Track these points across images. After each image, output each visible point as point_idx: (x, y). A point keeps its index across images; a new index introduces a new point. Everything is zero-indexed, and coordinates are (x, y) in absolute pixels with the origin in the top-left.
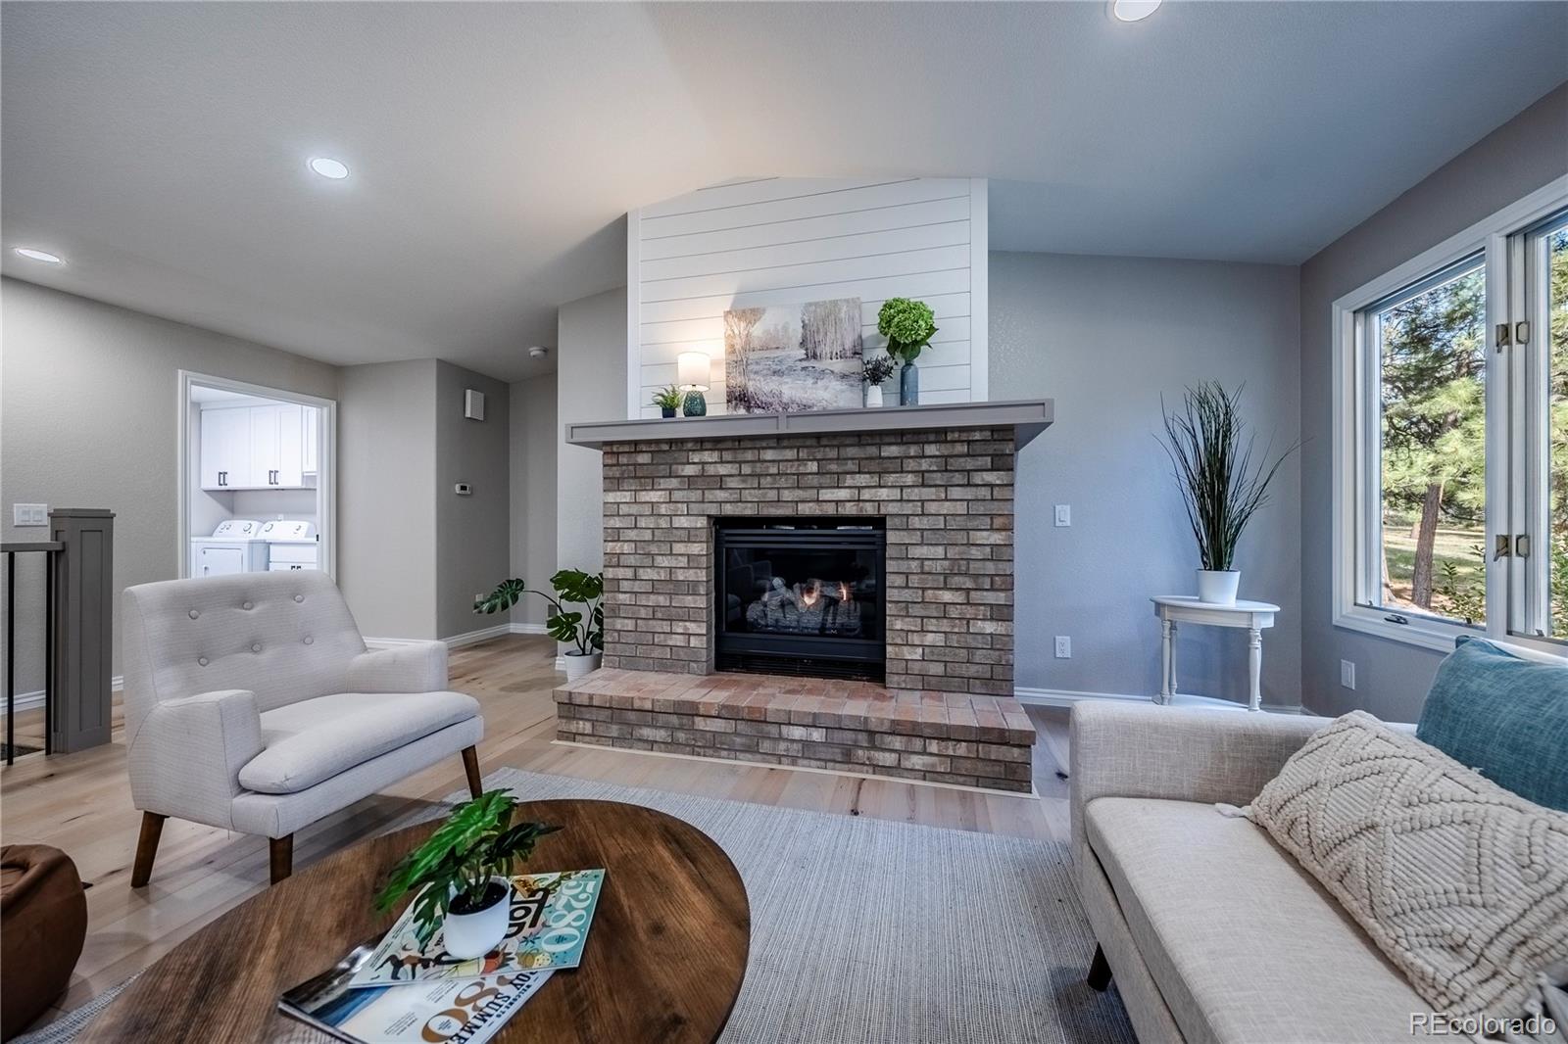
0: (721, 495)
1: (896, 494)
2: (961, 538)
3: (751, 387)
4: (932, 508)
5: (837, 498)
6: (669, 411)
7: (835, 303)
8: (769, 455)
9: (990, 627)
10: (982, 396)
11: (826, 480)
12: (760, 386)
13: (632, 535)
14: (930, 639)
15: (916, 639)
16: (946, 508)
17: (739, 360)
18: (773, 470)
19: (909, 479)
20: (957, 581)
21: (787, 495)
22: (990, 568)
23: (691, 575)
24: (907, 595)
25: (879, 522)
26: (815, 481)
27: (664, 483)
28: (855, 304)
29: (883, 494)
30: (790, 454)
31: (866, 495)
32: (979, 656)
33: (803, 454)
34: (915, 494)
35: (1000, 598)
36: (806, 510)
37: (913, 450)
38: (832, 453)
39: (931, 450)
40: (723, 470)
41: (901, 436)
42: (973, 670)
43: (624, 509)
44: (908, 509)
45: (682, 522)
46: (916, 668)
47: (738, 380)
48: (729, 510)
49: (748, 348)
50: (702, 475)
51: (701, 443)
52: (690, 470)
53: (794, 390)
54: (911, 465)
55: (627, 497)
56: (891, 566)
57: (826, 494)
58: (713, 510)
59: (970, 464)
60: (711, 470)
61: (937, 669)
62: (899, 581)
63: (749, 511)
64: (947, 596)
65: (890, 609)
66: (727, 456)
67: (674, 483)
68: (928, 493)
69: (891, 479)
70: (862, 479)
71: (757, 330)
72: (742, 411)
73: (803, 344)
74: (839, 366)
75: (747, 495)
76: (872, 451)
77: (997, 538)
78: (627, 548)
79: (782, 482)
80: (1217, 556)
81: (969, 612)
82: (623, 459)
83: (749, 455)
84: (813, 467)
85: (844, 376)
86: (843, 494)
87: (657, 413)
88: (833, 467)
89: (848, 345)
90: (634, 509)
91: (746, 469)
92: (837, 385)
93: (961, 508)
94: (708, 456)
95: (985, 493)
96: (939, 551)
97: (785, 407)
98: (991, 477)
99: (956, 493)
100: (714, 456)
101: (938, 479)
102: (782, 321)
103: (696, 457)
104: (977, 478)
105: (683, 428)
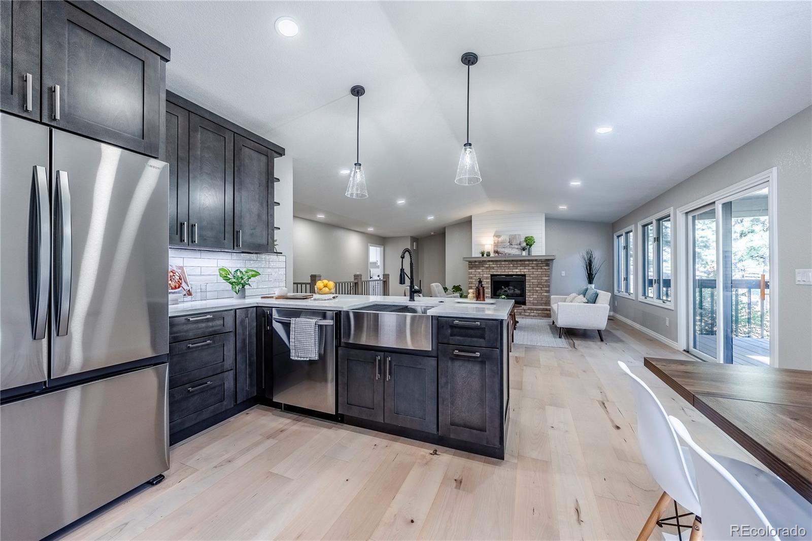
0: (493, 270)
1: (528, 270)
2: (540, 278)
3: (499, 250)
4: (535, 273)
5: (516, 271)
6: (483, 255)
7: (515, 235)
8: (503, 263)
9: (545, 294)
10: (544, 254)
11: (514, 268)
12: (500, 250)
13: (475, 278)
14: (534, 296)
15: (532, 296)
16: (537, 273)
17: (496, 245)
18: (504, 266)
19: (530, 268)
20: (539, 286)
21: (506, 270)
22: (545, 284)
23: (487, 285)
24: (530, 289)
25: (524, 275)
26: (512, 268)
27: (481, 268)
28: (519, 235)
29: (525, 270)
30: (507, 263)
31: (522, 270)
32: (543, 299)
33: (510, 263)
34: (531, 270)
35: (547, 289)
36: (510, 273)
37: (531, 263)
38: (516, 263)
39: (534, 262)
40: (493, 266)
41: (529, 260)
42: (542, 302)
43: (473, 273)
44: (530, 273)
45: (486, 275)
46: (532, 302)
47: (496, 249)
48: (495, 273)
49: (498, 243)
50: (489, 267)
51: (489, 261)
52: (487, 266)
53: (507, 251)
54: (530, 265)
55: (474, 271)
56: (527, 283)
57: (514, 270)
58: (492, 273)
59: (542, 265)
60: (491, 266)
61: (536, 302)
62: (529, 286)
63: (499, 273)
64: (537, 289)
65: (527, 291)
66: (494, 263)
67: (484, 268)
68: (533, 270)
69: (527, 268)
70: (521, 268)
71: (500, 239)
72: (497, 255)
73: (509, 242)
74: (516, 246)
75: (498, 270)
76: (523, 263)
77: (547, 278)
78: (473, 280)
79: (505, 268)
80: (590, 281)
81: (542, 291)
82: (473, 264)
83: (499, 263)
84: (512, 265)
85: (517, 248)
86: (517, 270)
87: (481, 255)
88: (515, 265)
89: (518, 242)
90: (475, 273)
91: (498, 266)
92: (517, 250)
93: (540, 273)
94: (490, 263)
95: (545, 270)
96: (536, 281)
97: (506, 254)
98: (546, 268)
99: (539, 270)
100: (492, 263)
101: (536, 268)
102: (504, 238)
103: (488, 263)
104: (543, 268)
105: (485, 258)
